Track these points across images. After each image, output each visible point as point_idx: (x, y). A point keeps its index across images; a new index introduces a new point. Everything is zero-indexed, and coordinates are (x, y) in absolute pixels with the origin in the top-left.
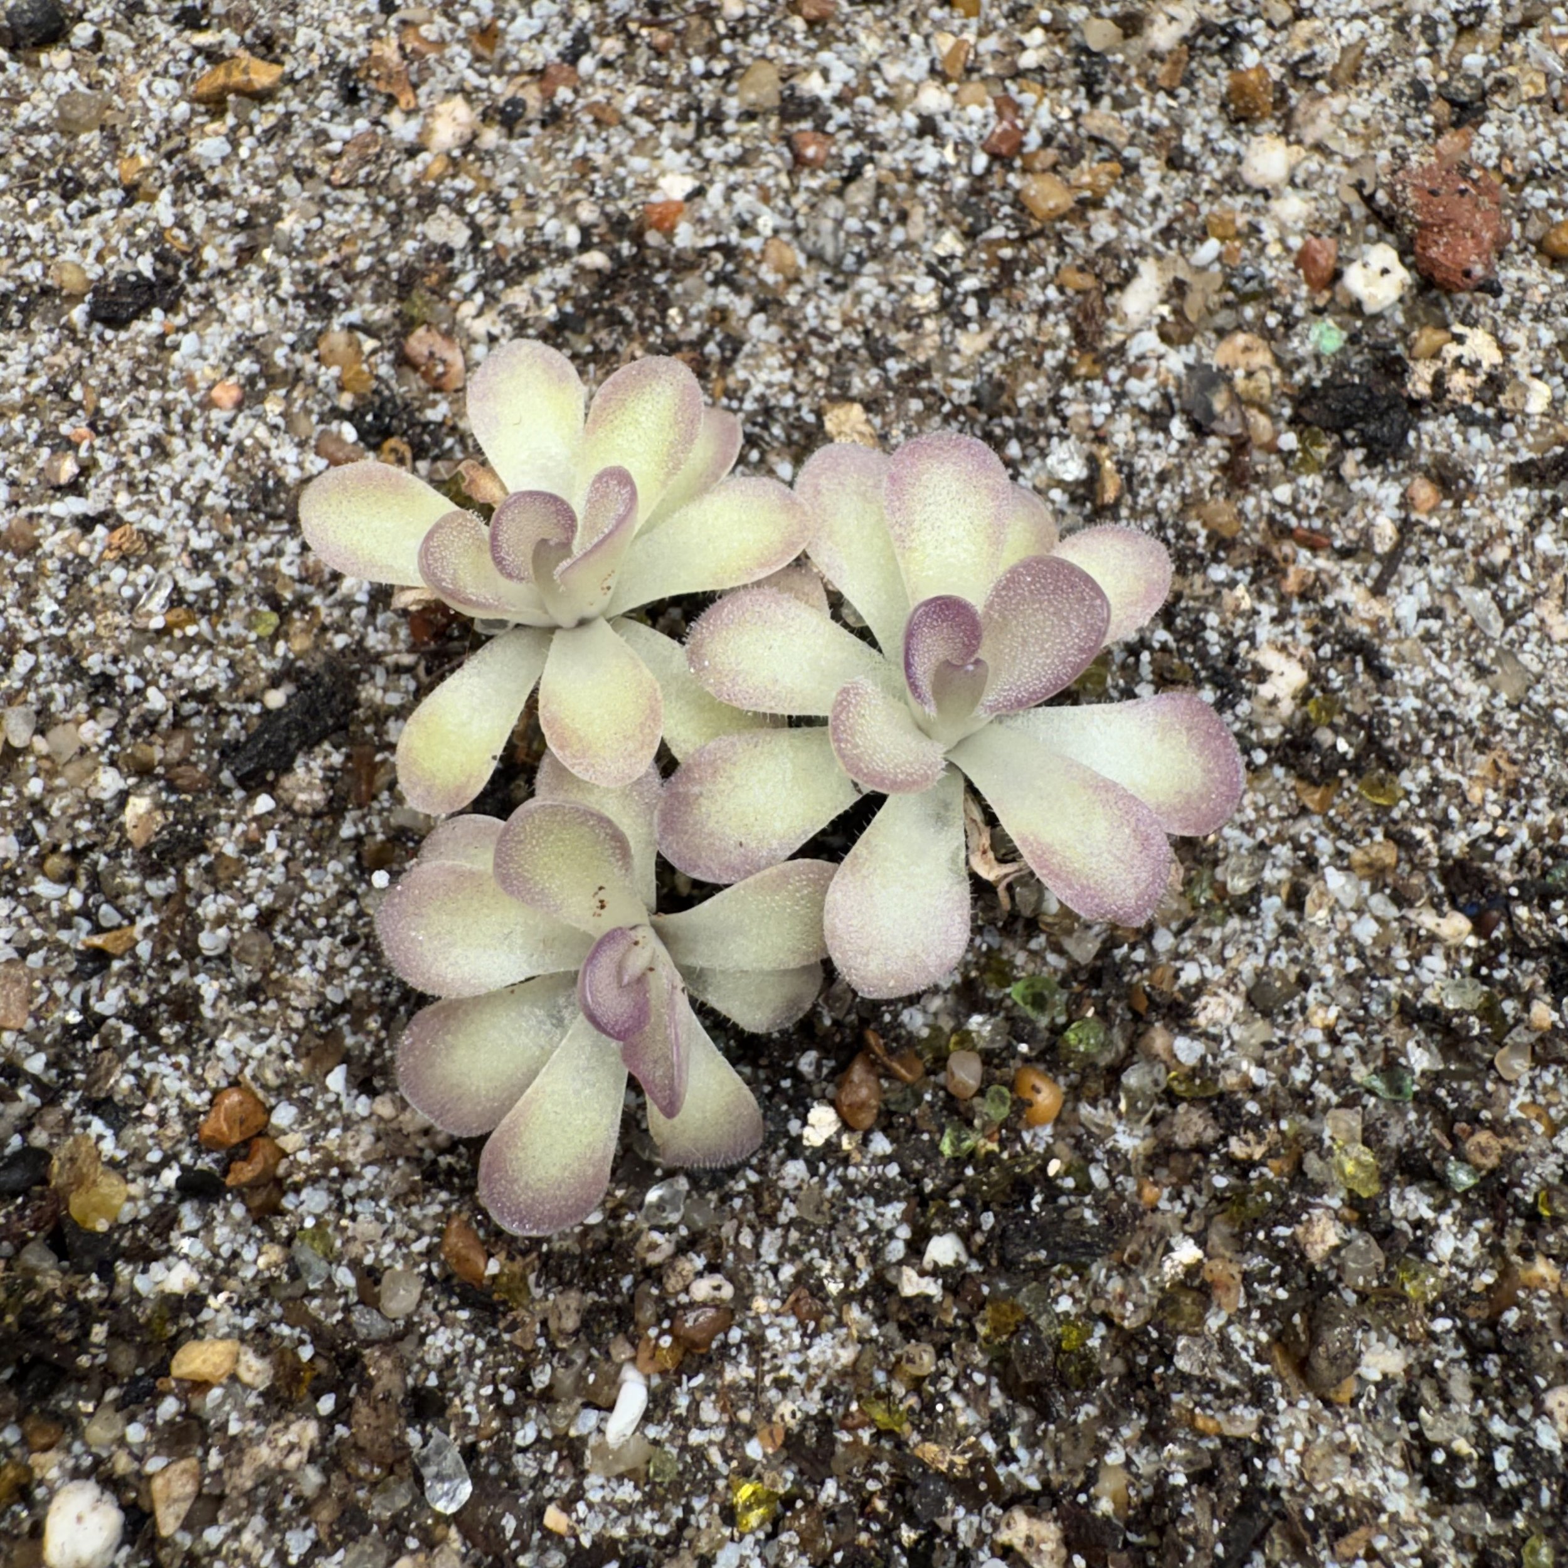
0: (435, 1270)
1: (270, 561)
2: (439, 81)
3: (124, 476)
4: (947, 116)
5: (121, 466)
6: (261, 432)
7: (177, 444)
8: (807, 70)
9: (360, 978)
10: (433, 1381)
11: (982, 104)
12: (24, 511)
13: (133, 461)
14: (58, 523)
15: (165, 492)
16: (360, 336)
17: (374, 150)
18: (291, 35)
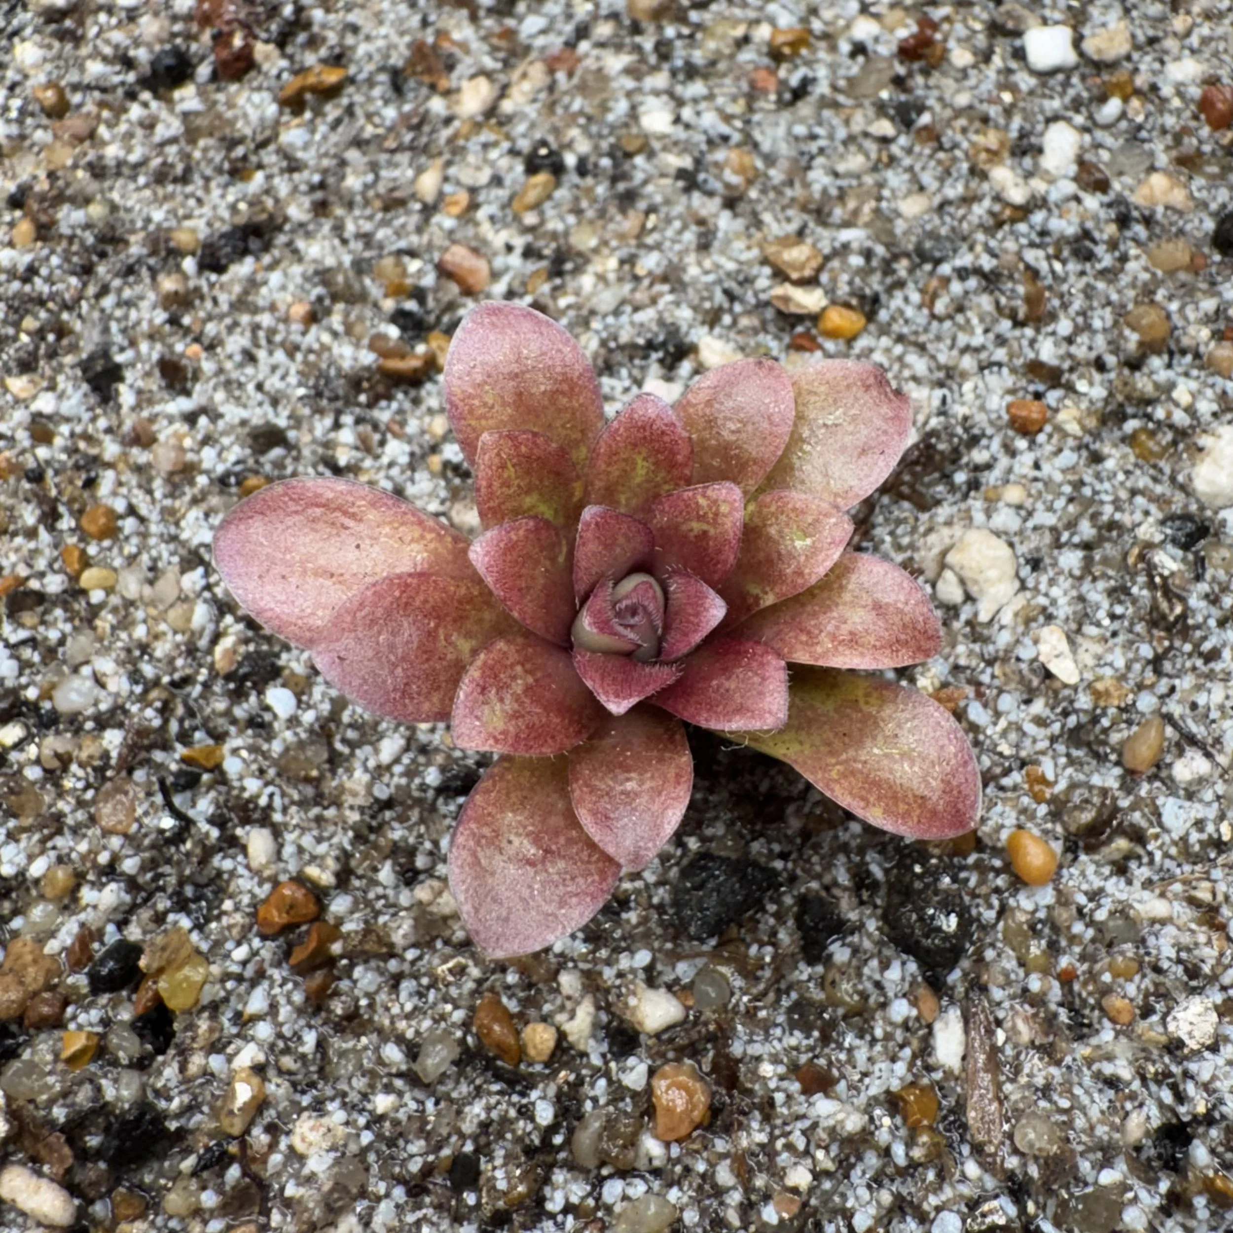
0: (470, 1039)
1: (332, 435)
2: (465, 66)
3: (222, 378)
4: (876, 40)
5: (221, 371)
6: (326, 338)
7: (261, 354)
8: (757, 22)
9: (402, 775)
10: (469, 1147)
11: (906, 26)
12: (145, 414)
13: (229, 365)
14: (171, 419)
15: (251, 387)
16: (406, 259)
17: (415, 121)
18: (353, 48)
